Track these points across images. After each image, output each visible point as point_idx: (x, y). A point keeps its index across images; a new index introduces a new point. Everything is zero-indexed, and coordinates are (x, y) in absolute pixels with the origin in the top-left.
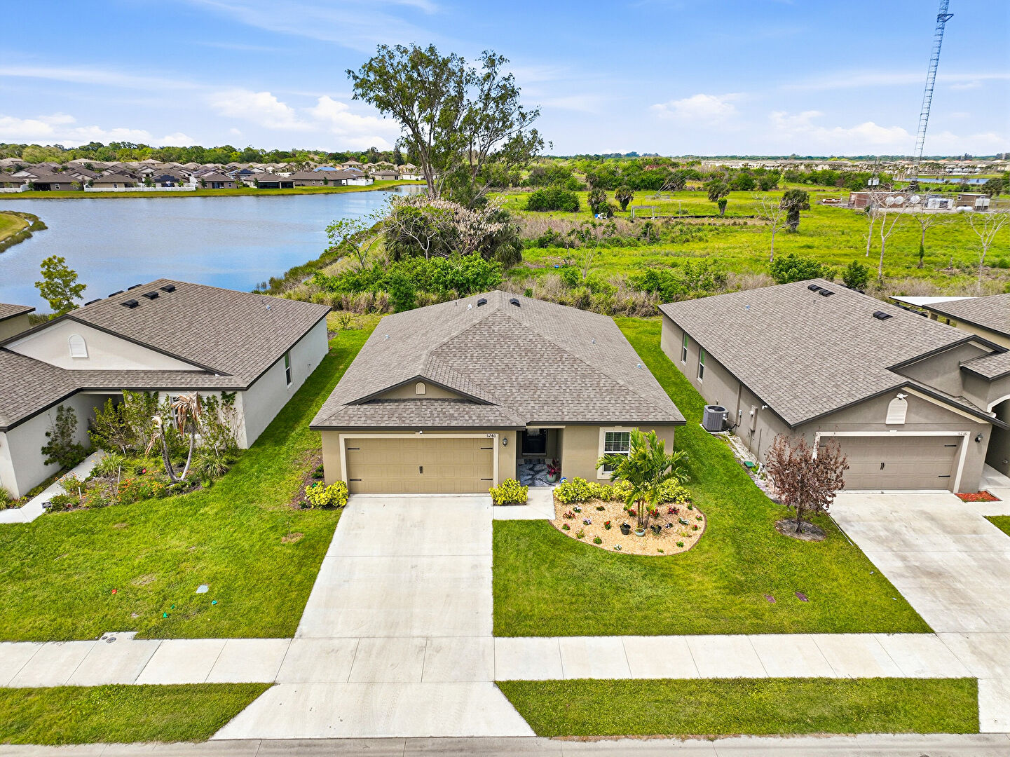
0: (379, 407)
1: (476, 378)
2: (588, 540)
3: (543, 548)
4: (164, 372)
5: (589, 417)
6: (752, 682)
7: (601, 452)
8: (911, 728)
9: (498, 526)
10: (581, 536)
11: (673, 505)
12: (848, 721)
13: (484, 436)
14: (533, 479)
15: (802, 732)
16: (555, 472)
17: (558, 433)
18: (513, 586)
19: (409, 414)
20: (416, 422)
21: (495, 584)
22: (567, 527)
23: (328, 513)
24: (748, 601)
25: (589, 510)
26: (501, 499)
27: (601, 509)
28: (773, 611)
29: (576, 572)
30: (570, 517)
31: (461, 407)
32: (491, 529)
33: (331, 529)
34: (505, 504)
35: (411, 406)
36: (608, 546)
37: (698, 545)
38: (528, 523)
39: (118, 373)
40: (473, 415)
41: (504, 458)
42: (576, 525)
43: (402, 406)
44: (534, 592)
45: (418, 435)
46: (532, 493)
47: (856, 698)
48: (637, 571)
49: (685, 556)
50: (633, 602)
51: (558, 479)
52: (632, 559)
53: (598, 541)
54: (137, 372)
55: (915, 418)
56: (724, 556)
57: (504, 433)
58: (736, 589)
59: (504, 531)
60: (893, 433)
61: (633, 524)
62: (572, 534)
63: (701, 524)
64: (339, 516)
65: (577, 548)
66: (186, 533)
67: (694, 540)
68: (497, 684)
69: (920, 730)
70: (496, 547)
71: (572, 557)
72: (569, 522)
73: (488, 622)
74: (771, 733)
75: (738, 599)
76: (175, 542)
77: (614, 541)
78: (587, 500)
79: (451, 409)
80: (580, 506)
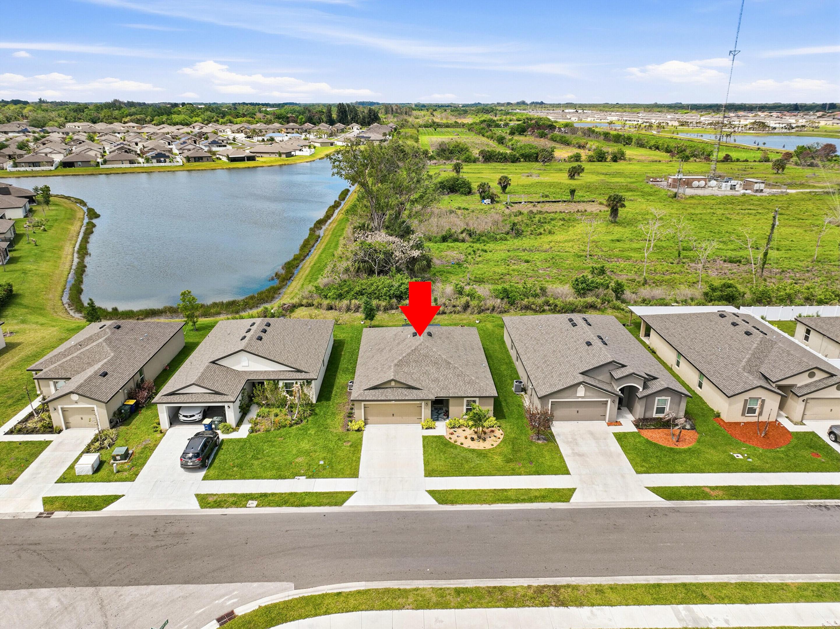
0: (376, 391)
1: (415, 376)
2: (458, 443)
3: (442, 447)
4: (281, 371)
5: (460, 394)
6: (506, 490)
7: (465, 408)
8: (550, 501)
9: (424, 438)
10: (455, 442)
11: (493, 429)
12: (531, 499)
13: (418, 402)
14: (438, 417)
15: (517, 503)
16: (447, 414)
17: (447, 401)
18: (430, 461)
19: (389, 394)
20: (392, 398)
21: (424, 460)
22: (450, 438)
23: (358, 433)
24: (512, 465)
25: (460, 431)
26: (425, 427)
27: (464, 430)
28: (520, 468)
29: (453, 456)
30: (452, 434)
31: (408, 390)
32: (422, 439)
33: (361, 439)
34: (426, 429)
35: (389, 390)
36: (465, 446)
37: (498, 445)
38: (436, 437)
39: (261, 372)
40: (413, 395)
41: (426, 411)
42: (454, 437)
43: (386, 390)
44: (438, 463)
45: (393, 402)
46: (437, 424)
47: (537, 494)
48: (475, 456)
49: (493, 449)
50: (472, 466)
51: (448, 417)
52: (473, 451)
53: (462, 444)
54: (269, 372)
55: (588, 394)
56: (507, 449)
57: (426, 402)
58: (509, 461)
59: (426, 440)
60: (580, 400)
61: (475, 437)
62: (452, 441)
63: (502, 437)
64: (362, 434)
65: (454, 446)
66: (306, 441)
67: (498, 443)
68: (427, 491)
69: (552, 502)
70: (424, 447)
71: (452, 450)
72: (451, 436)
73: (423, 473)
74: (508, 503)
75: (508, 464)
76: (304, 445)
77: (468, 444)
78: (459, 427)
79: (406, 392)
80: (456, 429)
